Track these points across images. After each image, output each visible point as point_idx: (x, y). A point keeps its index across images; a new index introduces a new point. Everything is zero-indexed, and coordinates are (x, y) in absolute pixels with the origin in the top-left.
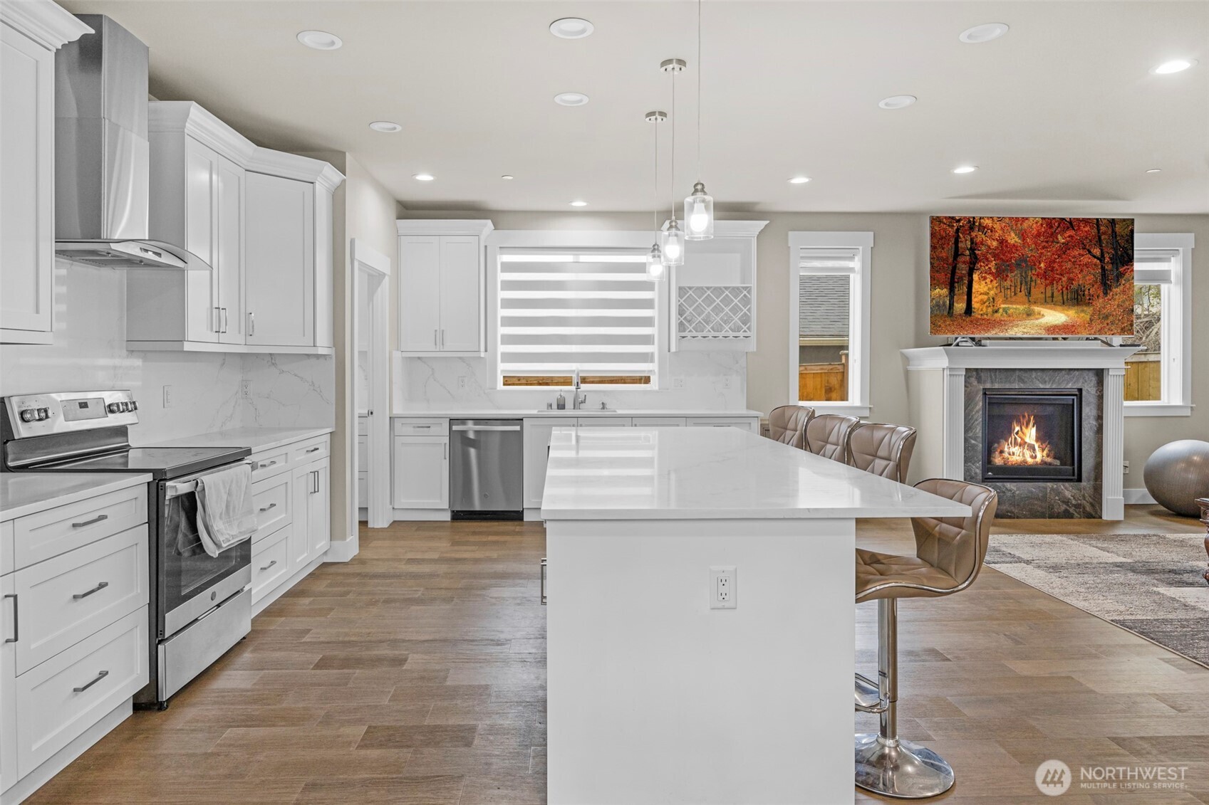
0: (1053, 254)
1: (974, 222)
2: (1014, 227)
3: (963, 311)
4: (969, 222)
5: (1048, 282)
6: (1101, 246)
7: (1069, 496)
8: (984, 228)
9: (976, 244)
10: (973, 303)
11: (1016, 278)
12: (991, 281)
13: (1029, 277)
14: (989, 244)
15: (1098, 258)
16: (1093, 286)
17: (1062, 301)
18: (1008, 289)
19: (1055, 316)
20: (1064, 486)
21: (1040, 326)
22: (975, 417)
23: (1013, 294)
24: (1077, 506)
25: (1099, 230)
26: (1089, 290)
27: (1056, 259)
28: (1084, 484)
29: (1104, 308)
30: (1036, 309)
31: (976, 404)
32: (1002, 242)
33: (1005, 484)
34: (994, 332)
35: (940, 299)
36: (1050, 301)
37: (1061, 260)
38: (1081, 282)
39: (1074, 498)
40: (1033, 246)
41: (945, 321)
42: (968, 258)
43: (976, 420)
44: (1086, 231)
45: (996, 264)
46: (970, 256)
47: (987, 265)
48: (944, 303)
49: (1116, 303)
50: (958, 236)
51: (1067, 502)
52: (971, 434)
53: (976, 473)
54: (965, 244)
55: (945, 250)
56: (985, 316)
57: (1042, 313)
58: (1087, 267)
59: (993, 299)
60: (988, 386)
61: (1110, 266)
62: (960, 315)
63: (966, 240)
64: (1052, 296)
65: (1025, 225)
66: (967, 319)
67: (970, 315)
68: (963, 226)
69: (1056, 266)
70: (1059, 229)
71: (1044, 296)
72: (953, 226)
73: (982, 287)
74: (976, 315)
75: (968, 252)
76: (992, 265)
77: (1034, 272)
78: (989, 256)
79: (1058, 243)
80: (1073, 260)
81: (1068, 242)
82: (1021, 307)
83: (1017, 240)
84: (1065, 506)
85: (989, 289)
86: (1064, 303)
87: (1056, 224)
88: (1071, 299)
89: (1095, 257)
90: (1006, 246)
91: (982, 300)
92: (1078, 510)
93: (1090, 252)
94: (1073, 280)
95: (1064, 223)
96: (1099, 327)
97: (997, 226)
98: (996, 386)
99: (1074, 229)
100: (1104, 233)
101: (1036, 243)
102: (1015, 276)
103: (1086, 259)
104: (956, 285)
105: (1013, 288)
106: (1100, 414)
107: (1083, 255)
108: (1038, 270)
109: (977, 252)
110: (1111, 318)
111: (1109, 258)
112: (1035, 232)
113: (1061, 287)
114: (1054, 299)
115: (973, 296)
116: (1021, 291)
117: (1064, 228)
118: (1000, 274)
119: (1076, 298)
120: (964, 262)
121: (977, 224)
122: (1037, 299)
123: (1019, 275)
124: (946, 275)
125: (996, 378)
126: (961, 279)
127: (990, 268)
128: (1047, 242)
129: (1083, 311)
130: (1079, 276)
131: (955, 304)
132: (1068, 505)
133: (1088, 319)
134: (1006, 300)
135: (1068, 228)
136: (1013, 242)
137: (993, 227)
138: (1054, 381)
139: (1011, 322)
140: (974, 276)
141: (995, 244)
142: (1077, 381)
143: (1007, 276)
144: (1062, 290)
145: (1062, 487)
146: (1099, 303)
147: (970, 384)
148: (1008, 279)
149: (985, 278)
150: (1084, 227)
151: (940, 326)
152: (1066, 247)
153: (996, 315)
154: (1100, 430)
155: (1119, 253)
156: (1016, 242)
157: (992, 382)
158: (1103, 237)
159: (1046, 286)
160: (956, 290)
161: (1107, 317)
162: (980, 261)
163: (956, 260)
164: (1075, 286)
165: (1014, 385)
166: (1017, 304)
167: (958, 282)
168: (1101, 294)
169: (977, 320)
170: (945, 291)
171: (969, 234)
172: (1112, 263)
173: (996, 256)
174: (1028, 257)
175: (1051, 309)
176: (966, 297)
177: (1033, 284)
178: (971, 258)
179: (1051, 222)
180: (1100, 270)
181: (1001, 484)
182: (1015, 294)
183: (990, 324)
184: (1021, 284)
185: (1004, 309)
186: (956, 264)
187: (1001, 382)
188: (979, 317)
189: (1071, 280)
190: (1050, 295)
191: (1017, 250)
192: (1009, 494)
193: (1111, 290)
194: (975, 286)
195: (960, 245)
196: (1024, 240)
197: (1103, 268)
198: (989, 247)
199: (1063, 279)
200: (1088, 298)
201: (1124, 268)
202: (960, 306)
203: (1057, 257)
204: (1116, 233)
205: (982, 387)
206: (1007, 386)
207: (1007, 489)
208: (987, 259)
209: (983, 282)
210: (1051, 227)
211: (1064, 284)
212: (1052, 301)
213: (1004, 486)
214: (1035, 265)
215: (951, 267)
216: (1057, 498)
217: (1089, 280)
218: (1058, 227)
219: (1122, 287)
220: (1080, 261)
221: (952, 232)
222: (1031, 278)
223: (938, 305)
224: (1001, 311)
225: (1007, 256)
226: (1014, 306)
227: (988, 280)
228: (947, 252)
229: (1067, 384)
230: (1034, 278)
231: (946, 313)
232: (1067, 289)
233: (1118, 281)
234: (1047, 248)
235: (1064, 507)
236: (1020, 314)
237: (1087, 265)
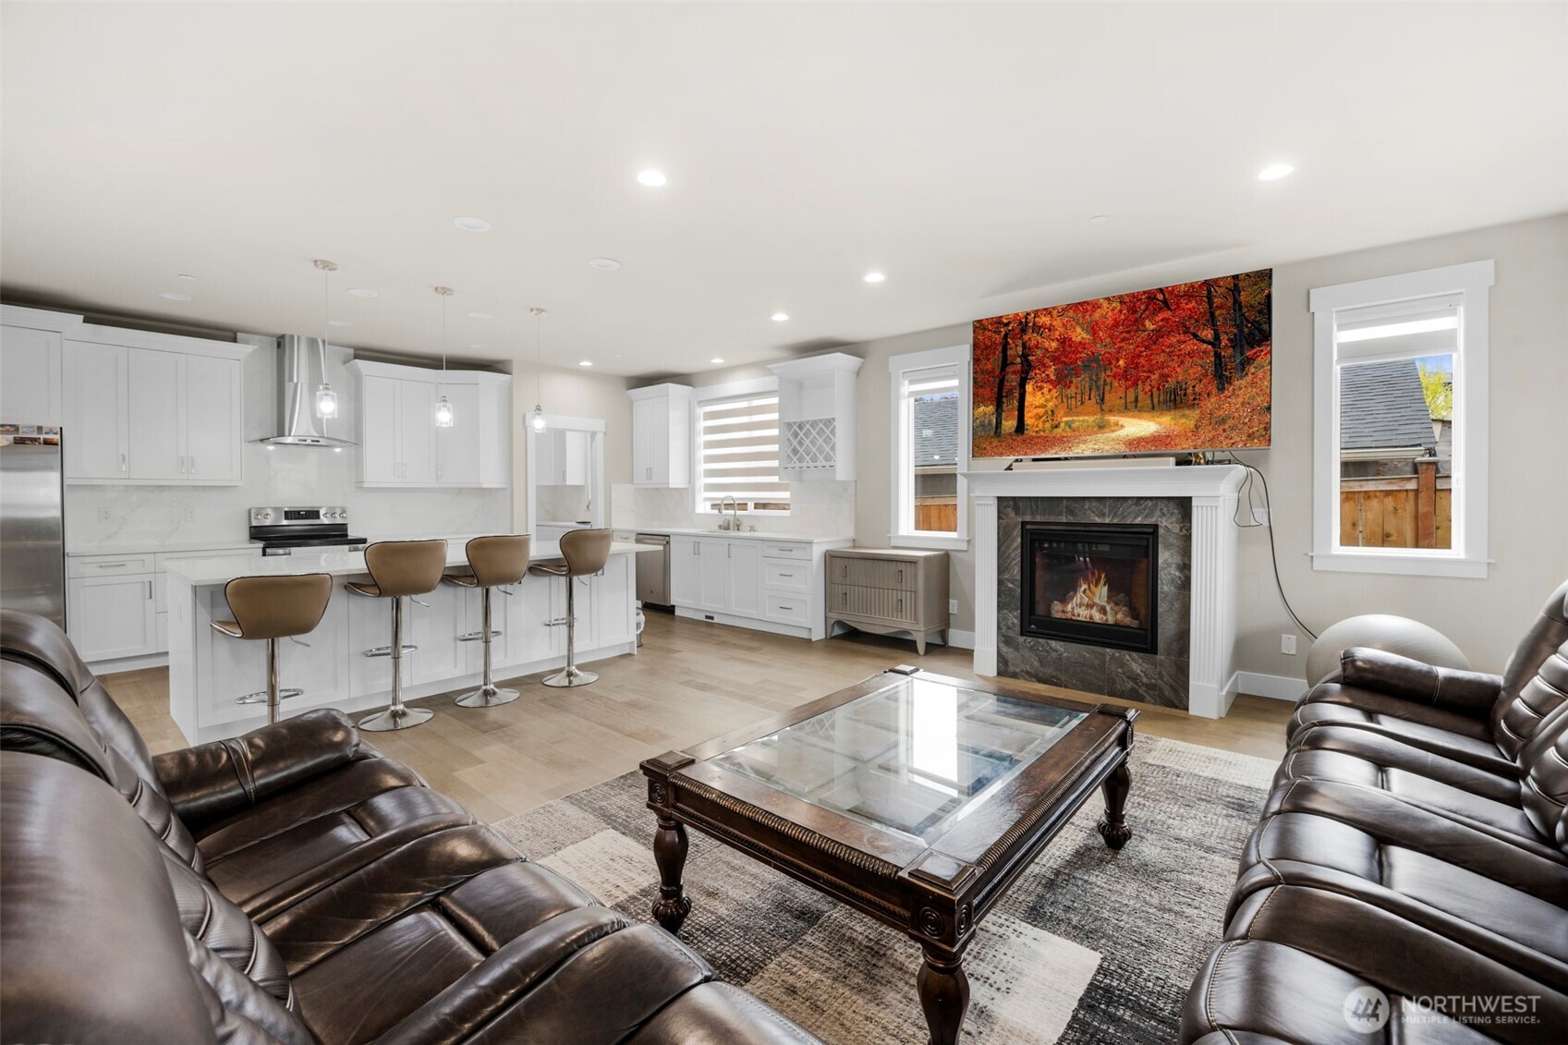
0: (1138, 347)
1: (1027, 323)
2: (1081, 320)
3: (1013, 429)
4: (1021, 323)
5: (1130, 383)
6: (1214, 325)
7: (1138, 671)
8: (1040, 327)
9: (1030, 348)
10: (1026, 419)
11: (1083, 382)
12: (1050, 390)
13: (1102, 380)
14: (1047, 346)
15: (1209, 343)
16: (1201, 381)
17: (1150, 406)
18: (1072, 397)
19: (1140, 426)
20: (1130, 656)
21: (1118, 441)
22: (1013, 555)
23: (1079, 403)
24: (1151, 687)
25: (1210, 304)
26: (1194, 387)
27: (1142, 352)
28: (1160, 657)
29: (1219, 409)
30: (1112, 419)
31: (1014, 540)
32: (1064, 341)
33: (1049, 641)
34: (1054, 451)
35: (985, 418)
36: (1133, 407)
37: (1149, 353)
38: (1180, 378)
39: (1146, 675)
40: (1108, 340)
41: (991, 443)
42: (1019, 367)
43: (1014, 559)
44: (1190, 309)
45: (1056, 370)
46: (1022, 363)
47: (1044, 372)
48: (990, 423)
49: (1240, 400)
50: (1007, 343)
51: (1135, 678)
52: (1007, 576)
53: (1013, 623)
54: (1015, 350)
55: (991, 361)
56: (1042, 433)
57: (1120, 423)
58: (1192, 357)
59: (1052, 411)
60: (1028, 518)
61: (1230, 351)
62: (1010, 434)
63: (1017, 346)
64: (1136, 400)
65: (1097, 315)
66: (1019, 439)
67: (1023, 434)
68: (1013, 330)
69: (1142, 361)
70: (1147, 312)
71: (1124, 401)
72: (1000, 332)
73: (1037, 399)
74: (1030, 432)
75: (1019, 360)
76: (1051, 372)
77: (1108, 373)
78: (1046, 360)
79: (1145, 331)
80: (1168, 350)
81: (1161, 327)
82: (1090, 419)
83: (1085, 336)
84: (1131, 683)
85: (1047, 400)
86: (1153, 408)
87: (1143, 307)
88: (1165, 402)
89: (1204, 341)
90: (1070, 346)
91: (1037, 414)
92: (1151, 692)
93: (1195, 336)
94: (1168, 376)
95: (1155, 304)
96: (1211, 435)
97: (1057, 323)
98: (1038, 519)
99: (1169, 309)
100: (1220, 307)
101: (1111, 337)
102: (1083, 381)
103: (1191, 345)
104: (1004, 400)
105: (1079, 397)
106: (1187, 562)
107: (1185, 342)
108: (1115, 370)
109: (1030, 358)
110: (1230, 422)
111: (1229, 339)
112: (1110, 322)
113: (1149, 387)
114: (1139, 405)
115: (1026, 410)
116: (1090, 399)
117: (1155, 309)
118: (1061, 381)
119: (1175, 399)
120: (1014, 372)
121: (1031, 324)
122: (1114, 407)
123: (1088, 379)
124: (992, 390)
125: (1037, 507)
126: (1010, 392)
127: (1048, 375)
128: (1128, 332)
129: (1184, 416)
130: (1178, 370)
131: (1003, 422)
132: (1137, 684)
133: (1192, 426)
134: (1069, 411)
135: (1161, 309)
136: (1079, 339)
137: (1051, 324)
138: (1116, 513)
139: (1077, 437)
140: (1027, 387)
141: (1054, 345)
142: (1150, 514)
143: (1071, 382)
144: (1151, 391)
145: (1128, 657)
146: (1210, 404)
147: (1007, 515)
148: (1073, 386)
149: (1041, 388)
150: (1186, 304)
151: (985, 449)
152: (1159, 333)
153: (1056, 430)
154: (1185, 585)
155: (1246, 330)
156: (1083, 338)
157: (1033, 514)
158: (1217, 313)
159: (1127, 388)
160: (1005, 405)
161: (1223, 421)
162: (1035, 369)
163: (1004, 371)
164: (1171, 383)
165: (1060, 517)
166: (1085, 415)
167: (1007, 397)
168: (1215, 391)
169: (1032, 438)
170: (991, 409)
171: (1021, 338)
172: (1233, 347)
173: (1055, 360)
174: (1100, 355)
175: (1135, 417)
176: (1016, 413)
177: (1107, 388)
178: (1023, 366)
179: (1134, 306)
180: (1213, 359)
181: (1044, 640)
182: (1082, 403)
183: (1048, 442)
184: (1090, 390)
185: (1067, 423)
186: (1004, 376)
187: (1045, 514)
188: (1034, 434)
189: (1165, 377)
190: (1133, 400)
191: (1084, 349)
192: (1054, 655)
193: (1231, 384)
194: (1029, 399)
195: (1009, 352)
196: (1094, 334)
197: (1217, 356)
198: (1047, 350)
199: (1153, 377)
200: (1192, 398)
201: (1255, 351)
202: (1009, 424)
203: (1143, 349)
204: (1240, 303)
205: (1020, 520)
206: (1052, 519)
207: (1051, 648)
208: (1044, 365)
209: (1039, 393)
210: (1135, 312)
211: (1154, 383)
212: (1136, 407)
213: (1048, 644)
214: (1110, 363)
215: (997, 380)
216: (1120, 670)
217: (1194, 373)
218: (1144, 311)
219: (1250, 377)
220: (1180, 350)
221: (998, 338)
222: (1105, 381)
223: (982, 425)
224: (1062, 425)
225: (1071, 358)
226: (1081, 418)
227: (1045, 390)
228: (993, 363)
229: (1135, 518)
230: (1108, 380)
231: (992, 433)
232: (1158, 389)
233: (1243, 369)
234: (1128, 339)
235: (1130, 685)
236: (1088, 427)
237: (1190, 355)
